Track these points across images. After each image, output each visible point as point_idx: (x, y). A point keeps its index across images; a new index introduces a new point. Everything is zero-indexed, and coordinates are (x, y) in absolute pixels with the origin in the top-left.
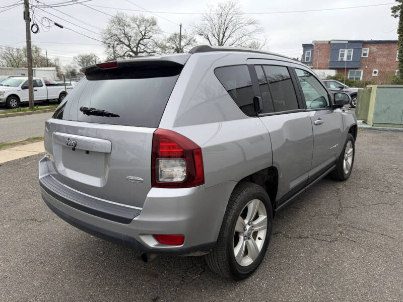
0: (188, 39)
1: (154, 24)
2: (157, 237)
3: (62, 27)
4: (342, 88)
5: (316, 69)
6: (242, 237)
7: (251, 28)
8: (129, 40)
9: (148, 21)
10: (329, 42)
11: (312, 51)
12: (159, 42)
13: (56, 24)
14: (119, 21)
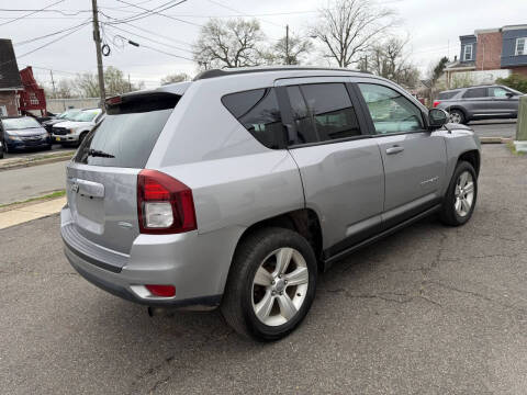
0: (302, 43)
1: (257, 28)
2: (149, 287)
3: (137, 45)
4: (510, 95)
5: (480, 69)
6: (269, 292)
7: (385, 21)
8: (226, 53)
9: (248, 25)
10: (500, 30)
11: (475, 45)
12: (264, 51)
13: (131, 42)
14: (213, 30)
